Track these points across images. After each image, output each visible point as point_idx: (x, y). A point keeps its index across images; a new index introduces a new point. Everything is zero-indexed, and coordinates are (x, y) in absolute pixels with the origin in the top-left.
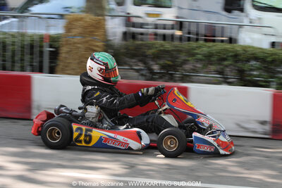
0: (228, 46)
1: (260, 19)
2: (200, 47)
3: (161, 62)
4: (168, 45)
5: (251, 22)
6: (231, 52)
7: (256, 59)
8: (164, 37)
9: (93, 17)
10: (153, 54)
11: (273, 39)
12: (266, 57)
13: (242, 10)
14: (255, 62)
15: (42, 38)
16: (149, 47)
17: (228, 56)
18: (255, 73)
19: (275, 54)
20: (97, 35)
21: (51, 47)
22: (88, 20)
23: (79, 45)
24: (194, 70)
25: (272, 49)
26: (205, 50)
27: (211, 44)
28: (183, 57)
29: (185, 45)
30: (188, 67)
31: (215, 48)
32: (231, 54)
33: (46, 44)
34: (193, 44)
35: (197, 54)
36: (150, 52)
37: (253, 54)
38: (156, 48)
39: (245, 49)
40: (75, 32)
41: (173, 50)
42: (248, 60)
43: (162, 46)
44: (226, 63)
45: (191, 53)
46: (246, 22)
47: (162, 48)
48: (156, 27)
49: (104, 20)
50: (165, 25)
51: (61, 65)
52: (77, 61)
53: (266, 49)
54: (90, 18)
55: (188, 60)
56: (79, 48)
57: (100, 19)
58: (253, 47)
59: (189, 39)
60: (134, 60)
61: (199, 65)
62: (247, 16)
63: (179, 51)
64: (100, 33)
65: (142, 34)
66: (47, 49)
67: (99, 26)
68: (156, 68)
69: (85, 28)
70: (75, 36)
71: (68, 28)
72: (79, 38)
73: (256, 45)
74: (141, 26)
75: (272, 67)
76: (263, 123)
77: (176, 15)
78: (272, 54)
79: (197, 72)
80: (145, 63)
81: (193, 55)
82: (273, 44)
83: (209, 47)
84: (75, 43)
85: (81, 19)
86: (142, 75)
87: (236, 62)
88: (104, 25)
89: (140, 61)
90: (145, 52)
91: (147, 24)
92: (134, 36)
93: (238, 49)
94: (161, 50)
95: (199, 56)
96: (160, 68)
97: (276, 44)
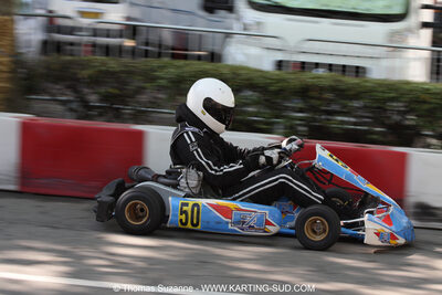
0: (208, 66)
1: (259, 24)
2: (162, 68)
3: (103, 90)
4: (113, 64)
5: (245, 29)
7: (253, 87)
8: (107, 50)
10: (90, 77)
11: (280, 56)
12: (269, 84)
13: (230, 9)
14: (250, 93)
16: (84, 65)
18: (250, 109)
19: (283, 80)
24: (155, 103)
25: (278, 72)
26: (172, 72)
27: (181, 62)
28: (136, 83)
29: (141, 63)
30: (144, 98)
31: (187, 69)
34: (154, 62)
35: (159, 78)
36: (85, 73)
37: (248, 80)
38: (95, 67)
39: (236, 71)
41: (121, 72)
43: (104, 64)
45: (150, 77)
46: (236, 28)
47: (103, 68)
48: (95, 32)
49: (12, 21)
50: (108, 30)
53: (267, 72)
55: (144, 88)
57: (6, 20)
58: (248, 68)
59: (146, 54)
60: (58, 87)
61: (161, 96)
62: (238, 19)
63: (130, 73)
64: (5, 41)
65: (72, 44)
68: (93, 99)
73: (253, 64)
74: (71, 30)
75: (278, 101)
77: (125, 15)
78: (279, 81)
79: (159, 106)
80: (76, 91)
81: (153, 79)
82: (280, 64)
83: (178, 67)
86: (71, 110)
88: (12, 29)
89: (68, 87)
90: (76, 74)
91: (80, 29)
92: (59, 47)
94: (101, 71)
95: (163, 82)
96: (101, 101)
97: (284, 64)
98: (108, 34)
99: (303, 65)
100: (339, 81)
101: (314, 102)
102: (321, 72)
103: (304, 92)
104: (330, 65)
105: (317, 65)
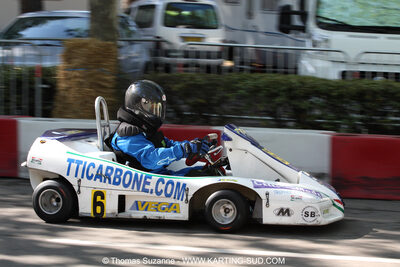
1: (327, 41)
2: (243, 80)
4: (200, 78)
5: (314, 46)
6: (283, 85)
7: (318, 94)
9: (99, 42)
11: (343, 68)
12: (331, 91)
14: (317, 99)
15: (32, 71)
17: (280, 91)
18: (317, 113)
20: (105, 67)
21: (44, 82)
22: (92, 46)
25: (342, 81)
26: (250, 83)
28: (220, 93)
30: (225, 107)
32: (284, 88)
33: (37, 79)
34: (235, 76)
35: (239, 89)
36: (177, 87)
37: (313, 87)
38: (185, 81)
40: (76, 62)
42: (307, 96)
43: (192, 79)
44: (278, 100)
45: (231, 88)
46: (308, 45)
47: (191, 82)
51: (58, 106)
52: (80, 101)
54: (96, 42)
55: (228, 98)
56: (82, 83)
57: (110, 45)
61: (242, 104)
62: (310, 37)
63: (215, 86)
64: (109, 63)
66: (40, 86)
67: (109, 54)
68: (185, 108)
69: (89, 57)
70: (76, 68)
71: (68, 58)
73: (320, 75)
76: (319, 176)
78: (342, 87)
81: (234, 90)
82: (344, 74)
83: (255, 79)
84: (76, 77)
85: (84, 45)
87: (292, 98)
91: (175, 51)
94: (191, 85)
95: (242, 92)
96: (191, 110)
97: (347, 74)
98: (209, 55)
99: (362, 74)
100: (391, 86)
101: (368, 104)
102: (379, 79)
103: (360, 96)
105: (374, 74)
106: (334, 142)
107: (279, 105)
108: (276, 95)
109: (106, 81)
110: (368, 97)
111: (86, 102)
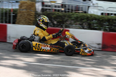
0: (84, 14)
1: (97, 4)
2: (73, 14)
3: (58, 20)
4: (60, 14)
5: (93, 5)
7: (96, 19)
8: (59, 11)
10: (54, 17)
11: (102, 12)
12: (100, 19)
14: (95, 21)
15: (10, 10)
16: (53, 14)
17: (84, 18)
18: (95, 25)
19: (103, 18)
21: (13, 13)
22: (28, 3)
23: (25, 13)
24: (71, 24)
25: (102, 16)
26: (75, 16)
27: (77, 13)
28: (66, 19)
30: (68, 22)
31: (79, 15)
32: (85, 17)
34: (71, 13)
35: (72, 17)
37: (94, 17)
38: (56, 14)
39: (91, 15)
40: (23, 8)
41: (62, 16)
42: (92, 20)
44: (84, 21)
46: (91, 5)
47: (58, 15)
48: (55, 7)
51: (17, 21)
52: (24, 20)
53: (100, 16)
54: (29, 2)
55: (68, 20)
56: (25, 14)
57: (33, 3)
58: (94, 15)
59: (68, 12)
61: (73, 22)
62: (92, 2)
63: (65, 16)
64: (33, 8)
65: (50, 9)
66: (12, 15)
67: (33, 6)
68: (55, 22)
69: (27, 6)
70: (23, 9)
71: (21, 6)
72: (25, 10)
73: (96, 14)
74: (49, 6)
75: (102, 23)
76: (99, 44)
81: (70, 17)
82: (102, 14)
83: (77, 14)
84: (23, 12)
85: (26, 3)
86: (50, 25)
87: (88, 20)
90: (51, 16)
91: (52, 6)
93: (89, 15)
96: (57, 23)
97: (104, 14)
99: (108, 14)
101: (111, 23)
102: (113, 15)
103: (109, 20)
104: (115, 14)
105: (112, 14)
106: (103, 34)
107: (84, 22)
108: (83, 19)
109: (32, 14)
110: (111, 21)
111: (26, 20)
